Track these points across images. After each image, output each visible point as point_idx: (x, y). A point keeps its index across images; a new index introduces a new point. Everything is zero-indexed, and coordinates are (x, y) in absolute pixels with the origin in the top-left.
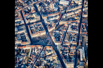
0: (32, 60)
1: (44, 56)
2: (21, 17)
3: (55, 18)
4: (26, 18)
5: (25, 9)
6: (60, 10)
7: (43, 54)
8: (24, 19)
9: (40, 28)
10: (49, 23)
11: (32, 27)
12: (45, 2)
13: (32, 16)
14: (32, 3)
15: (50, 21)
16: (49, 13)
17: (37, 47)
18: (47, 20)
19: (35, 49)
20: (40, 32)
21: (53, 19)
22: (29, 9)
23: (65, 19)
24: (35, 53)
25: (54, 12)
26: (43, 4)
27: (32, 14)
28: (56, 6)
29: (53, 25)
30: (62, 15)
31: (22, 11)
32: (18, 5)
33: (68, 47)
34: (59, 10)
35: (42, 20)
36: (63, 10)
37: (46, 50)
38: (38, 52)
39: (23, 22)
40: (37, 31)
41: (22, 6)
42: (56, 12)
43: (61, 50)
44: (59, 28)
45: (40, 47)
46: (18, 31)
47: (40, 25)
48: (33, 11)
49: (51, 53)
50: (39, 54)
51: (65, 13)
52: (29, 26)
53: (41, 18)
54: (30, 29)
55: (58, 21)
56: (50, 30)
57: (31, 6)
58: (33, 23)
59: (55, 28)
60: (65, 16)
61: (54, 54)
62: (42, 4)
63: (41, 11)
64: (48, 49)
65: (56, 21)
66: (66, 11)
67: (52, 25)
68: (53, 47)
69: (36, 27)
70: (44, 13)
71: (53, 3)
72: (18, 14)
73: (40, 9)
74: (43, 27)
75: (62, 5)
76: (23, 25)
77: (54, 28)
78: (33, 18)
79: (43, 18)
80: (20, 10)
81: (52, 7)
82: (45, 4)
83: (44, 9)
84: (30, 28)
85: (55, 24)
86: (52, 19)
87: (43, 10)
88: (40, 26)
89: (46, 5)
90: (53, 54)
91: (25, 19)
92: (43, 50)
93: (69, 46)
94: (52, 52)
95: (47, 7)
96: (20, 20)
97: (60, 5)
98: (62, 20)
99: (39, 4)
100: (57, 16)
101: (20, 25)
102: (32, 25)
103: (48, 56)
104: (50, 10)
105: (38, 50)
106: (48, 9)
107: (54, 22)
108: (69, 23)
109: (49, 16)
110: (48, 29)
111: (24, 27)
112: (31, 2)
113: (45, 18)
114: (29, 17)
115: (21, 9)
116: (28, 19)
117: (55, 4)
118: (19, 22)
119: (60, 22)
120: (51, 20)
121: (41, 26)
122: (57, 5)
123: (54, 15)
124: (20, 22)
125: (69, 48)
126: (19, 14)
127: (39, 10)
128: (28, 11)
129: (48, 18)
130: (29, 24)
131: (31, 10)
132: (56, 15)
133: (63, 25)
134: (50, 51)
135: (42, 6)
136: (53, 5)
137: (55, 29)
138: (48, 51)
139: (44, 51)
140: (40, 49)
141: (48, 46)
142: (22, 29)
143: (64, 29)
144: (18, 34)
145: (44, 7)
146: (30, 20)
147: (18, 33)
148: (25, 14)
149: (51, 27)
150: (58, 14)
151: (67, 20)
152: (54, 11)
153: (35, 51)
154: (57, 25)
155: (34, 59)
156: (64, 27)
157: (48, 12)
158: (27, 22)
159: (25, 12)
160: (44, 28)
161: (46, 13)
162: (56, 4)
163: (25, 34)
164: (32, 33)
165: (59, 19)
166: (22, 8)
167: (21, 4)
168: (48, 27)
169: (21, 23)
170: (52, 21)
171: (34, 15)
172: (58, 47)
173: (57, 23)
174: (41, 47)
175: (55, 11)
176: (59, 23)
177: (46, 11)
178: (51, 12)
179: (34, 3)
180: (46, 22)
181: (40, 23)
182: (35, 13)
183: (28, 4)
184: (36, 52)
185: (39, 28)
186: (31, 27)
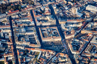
0: (41, 63)
1: (57, 61)
2: (31, 17)
3: (76, 25)
4: (38, 20)
5: (37, 9)
6: (86, 17)
7: (56, 59)
8: (34, 20)
10: (67, 30)
11: (45, 31)
12: (66, 5)
13: (46, 19)
15: (68, 28)
16: (70, 18)
17: (48, 52)
18: (65, 26)
19: (46, 53)
20: (53, 37)
21: (74, 26)
22: (42, 9)
23: (89, 28)
24: (45, 57)
25: (76, 18)
26: (63, 7)
27: (46, 16)
28: (81, 11)
29: (72, 33)
31: (33, 11)
32: (28, 3)
33: (88, 58)
34: (83, 16)
35: (58, 25)
36: (89, 18)
37: (60, 57)
38: (49, 56)
39: (33, 24)
40: (51, 36)
41: (33, 5)
42: (80, 18)
43: (78, 60)
44: (80, 36)
45: (51, 52)
46: (26, 32)
47: (55, 30)
48: (47, 13)
49: (65, 60)
50: (50, 59)
51: (92, 21)
53: (57, 22)
54: (42, 32)
55: (80, 29)
56: (67, 38)
57: (45, 6)
58: (45, 26)
60: (90, 25)
61: (69, 62)
62: (61, 6)
63: (58, 14)
64: (62, 56)
65: (76, 29)
66: (94, 19)
67: (70, 33)
68: (68, 55)
69: (49, 31)
70: (61, 17)
71: (77, 7)
72: (27, 13)
73: (57, 12)
74: (58, 32)
75: (89, 11)
76: (33, 26)
77: (73, 36)
78: (46, 21)
79: (60, 22)
80: (31, 9)
81: (74, 11)
82: (65, 7)
83: (63, 13)
84: (42, 31)
85: (75, 32)
86: (71, 26)
87: (61, 14)
88: (54, 31)
89: (67, 8)
90: (67, 61)
91: (36, 20)
92: (55, 55)
93: (90, 58)
94: (67, 60)
95: (67, 11)
96: (29, 21)
97: (86, 11)
98: (85, 29)
99: (57, 6)
100: (79, 23)
101: (29, 26)
102: (45, 29)
103: (61, 62)
104: (71, 15)
105: (49, 55)
106: (68, 13)
107: (75, 30)
108: (95, 33)
109: (68, 21)
110: (65, 36)
111: (34, 29)
112: (46, 2)
113: (62, 23)
114: (41, 19)
115: (32, 8)
116: (39, 21)
117: (80, 9)
118: (28, 22)
119: (82, 31)
122: (82, 10)
123: (75, 22)
124: (30, 23)
125: (90, 59)
126: (28, 14)
127: (56, 13)
128: (41, 12)
129: (67, 24)
130: (41, 26)
131: (44, 11)
132: (78, 22)
134: (64, 58)
135: (61, 9)
136: (77, 9)
137: (75, 37)
138: (61, 57)
139: (57, 57)
140: (52, 55)
141: (62, 53)
142: (32, 31)
143: (86, 39)
144: (25, 34)
145: (63, 10)
146: (43, 22)
147: (26, 34)
148: (37, 15)
149: (69, 34)
150: (82, 21)
151: (92, 30)
152: (76, 17)
153: (46, 55)
154: (78, 34)
155: (43, 62)
156: (87, 36)
157: (68, 16)
158: (38, 24)
159: (37, 12)
160: (59, 34)
161: (64, 18)
162: (81, 9)
163: (35, 36)
164: (44, 36)
165: (81, 27)
166: (33, 7)
167: (32, 3)
168: (65, 33)
169: (30, 24)
170: (71, 27)
171: (48, 18)
172: (74, 56)
173: (78, 31)
174: (54, 52)
175: (78, 18)
176: (80, 31)
178: (72, 17)
179: (50, 3)
180: (63, 28)
181: (56, 28)
182: (50, 15)
183: (41, 4)
184: (47, 57)
185: (53, 33)
186: (42, 30)
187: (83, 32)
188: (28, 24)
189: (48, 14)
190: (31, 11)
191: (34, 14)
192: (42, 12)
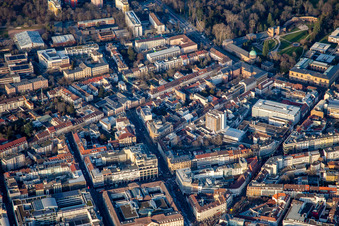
2: (71, 157)
3: (226, 171)
4: (94, 164)
5: (87, 126)
6: (255, 139)
8: (81, 166)
9: (158, 202)
10: (200, 188)
11: (123, 198)
12: (183, 105)
13: (122, 158)
14: (120, 105)
15: (203, 181)
16: (202, 149)
18: (189, 175)
20: (155, 217)
21: (220, 173)
22: (106, 127)
23: (273, 175)
25: (224, 147)
26: (174, 113)
27: (120, 148)
28: (237, 122)
29: (216, 197)
30: (264, 159)
31: (75, 137)
32: (54, 111)
34: (247, 138)
35: (165, 174)
36: (267, 142)
39: (78, 178)
40: (146, 216)
41: (74, 115)
42: (236, 146)
44: (247, 208)
46: (58, 210)
47: (158, 192)
48: (124, 136)
51: (279, 152)
52: (109, 194)
53: (163, 165)
54: (114, 204)
55: (243, 180)
56: (200, 216)
57: (115, 116)
58: (123, 184)
59: (229, 207)
60: (274, 167)
62: (169, 110)
63: (162, 138)
65: (230, 182)
66: (285, 146)
67: (212, 197)
69: (139, 198)
70: (174, 149)
71: (222, 110)
72: (55, 145)
73: (159, 130)
74: (170, 200)
75: (263, 121)
76: (81, 187)
77: (223, 207)
78: (126, 165)
79: (170, 165)
80: (66, 129)
81: (215, 124)
82: (181, 113)
83: (178, 133)
84: (114, 201)
85: (228, 192)
86: (212, 173)
87: (172, 136)
88: (156, 196)
89: (188, 116)
91: (88, 164)
95: (191, 126)
96: (66, 169)
97: (254, 119)
98: (259, 181)
99: (154, 111)
100: (237, 161)
101: (66, 189)
102: (123, 192)
104: (205, 139)
106: (195, 132)
107: (225, 187)
108: (293, 193)
109: (200, 159)
110: (196, 210)
111: (84, 195)
112: (116, 100)
113: (180, 168)
114: (104, 159)
115: (71, 127)
116: (100, 168)
117: (231, 116)
118: (61, 174)
119: (249, 188)
120: (210, 178)
121: (161, 195)
122: (241, 117)
123: (223, 159)
124: (68, 176)
126: (60, 146)
127: (153, 135)
128: (102, 136)
129: (195, 168)
130: (108, 185)
131: (113, 131)
132: (232, 158)
133: (263, 200)
135: (169, 120)
136: (222, 117)
137: (228, 212)
142: (78, 204)
143: (267, 215)
144: (57, 218)
145: (178, 122)
146: (113, 171)
147: (60, 215)
148: (89, 147)
149: (206, 202)
150: (245, 154)
151: (283, 182)
152: (225, 144)
154: (236, 199)
156: (271, 205)
157: (196, 143)
158: (98, 178)
159: (87, 137)
160: (173, 205)
161: (184, 149)
162: (236, 116)
163: (92, 221)
164: (122, 219)
165: (245, 174)
166: (73, 122)
167: (69, 109)
168: (195, 202)
169: (71, 182)
170: (213, 179)
171: (129, 154)
173: (237, 191)
175: (230, 145)
176: (245, 190)
177: (184, 142)
178: (211, 144)
179: (129, 103)
180: (186, 183)
181: (160, 186)
182: (133, 144)
183: (101, 109)
185: (152, 204)
186: (114, 196)
187: (255, 191)
188: (63, 182)
189: (128, 140)
190: (69, 137)
191: (81, 144)
192: (106, 138)
